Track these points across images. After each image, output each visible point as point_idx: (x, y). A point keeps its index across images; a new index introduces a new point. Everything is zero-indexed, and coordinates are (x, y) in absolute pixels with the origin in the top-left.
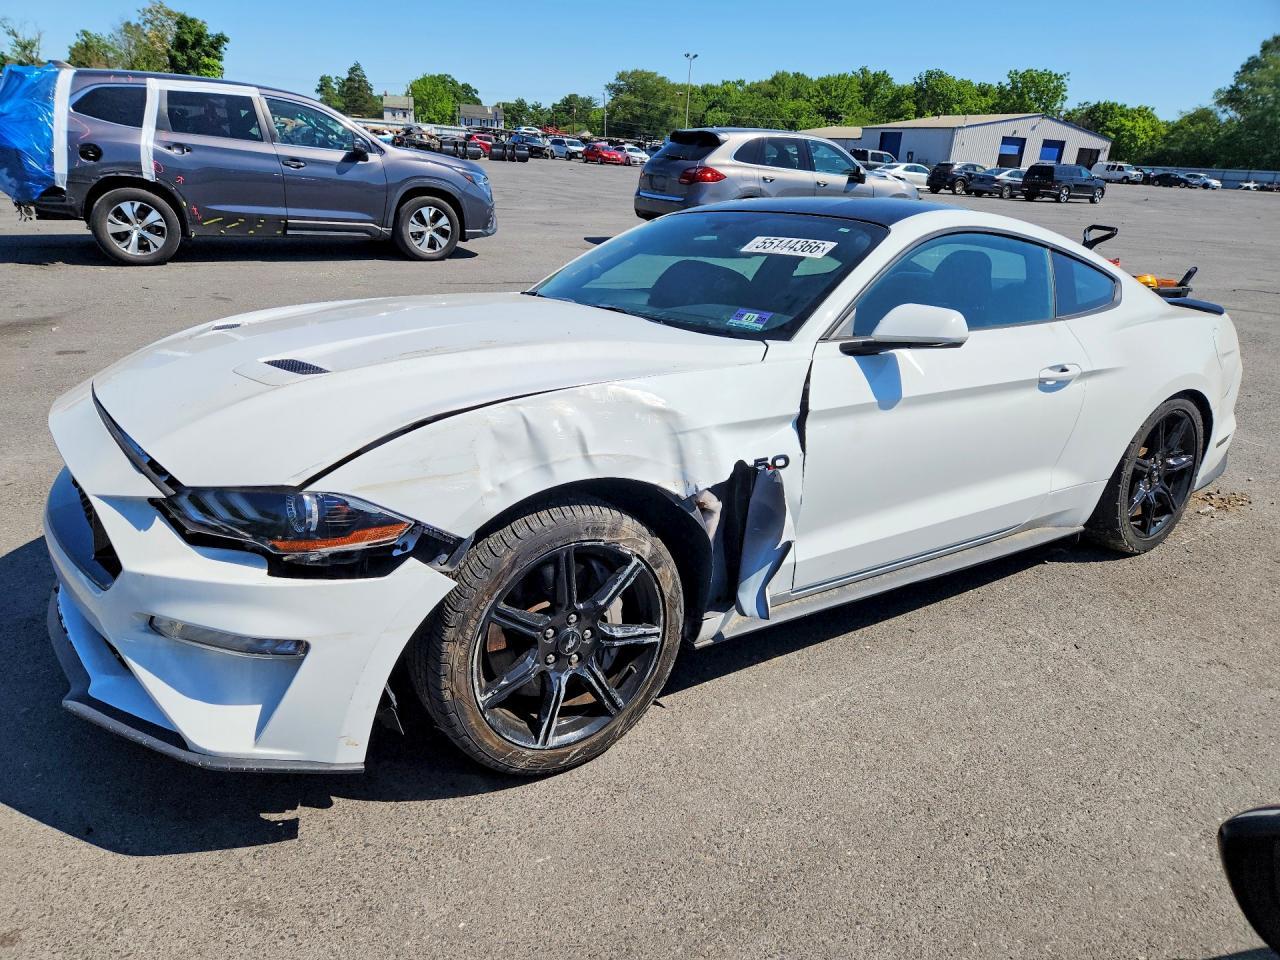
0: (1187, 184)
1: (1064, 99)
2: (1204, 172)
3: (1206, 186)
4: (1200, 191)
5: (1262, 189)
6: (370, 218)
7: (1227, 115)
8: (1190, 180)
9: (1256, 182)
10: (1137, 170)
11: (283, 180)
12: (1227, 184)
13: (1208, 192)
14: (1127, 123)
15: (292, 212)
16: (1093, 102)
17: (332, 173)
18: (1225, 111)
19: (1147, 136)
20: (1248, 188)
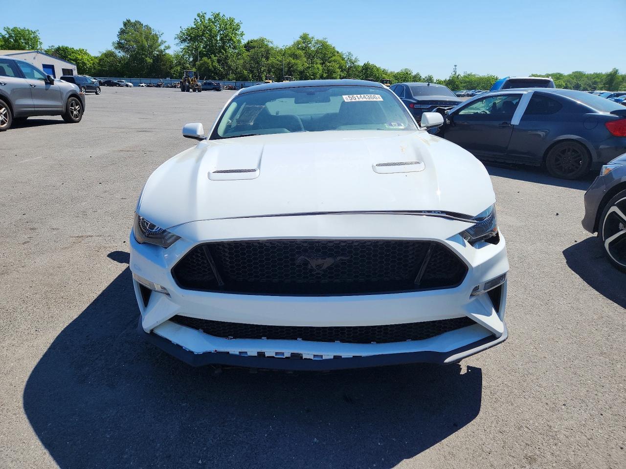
0: (120, 86)
1: (41, 43)
2: (124, 80)
3: (127, 86)
4: (125, 88)
5: (148, 86)
7: (120, 54)
8: (120, 83)
9: (145, 83)
10: (95, 79)
12: (136, 85)
13: (129, 88)
14: (78, 57)
16: (56, 46)
18: (120, 52)
19: (90, 63)
20: (143, 86)
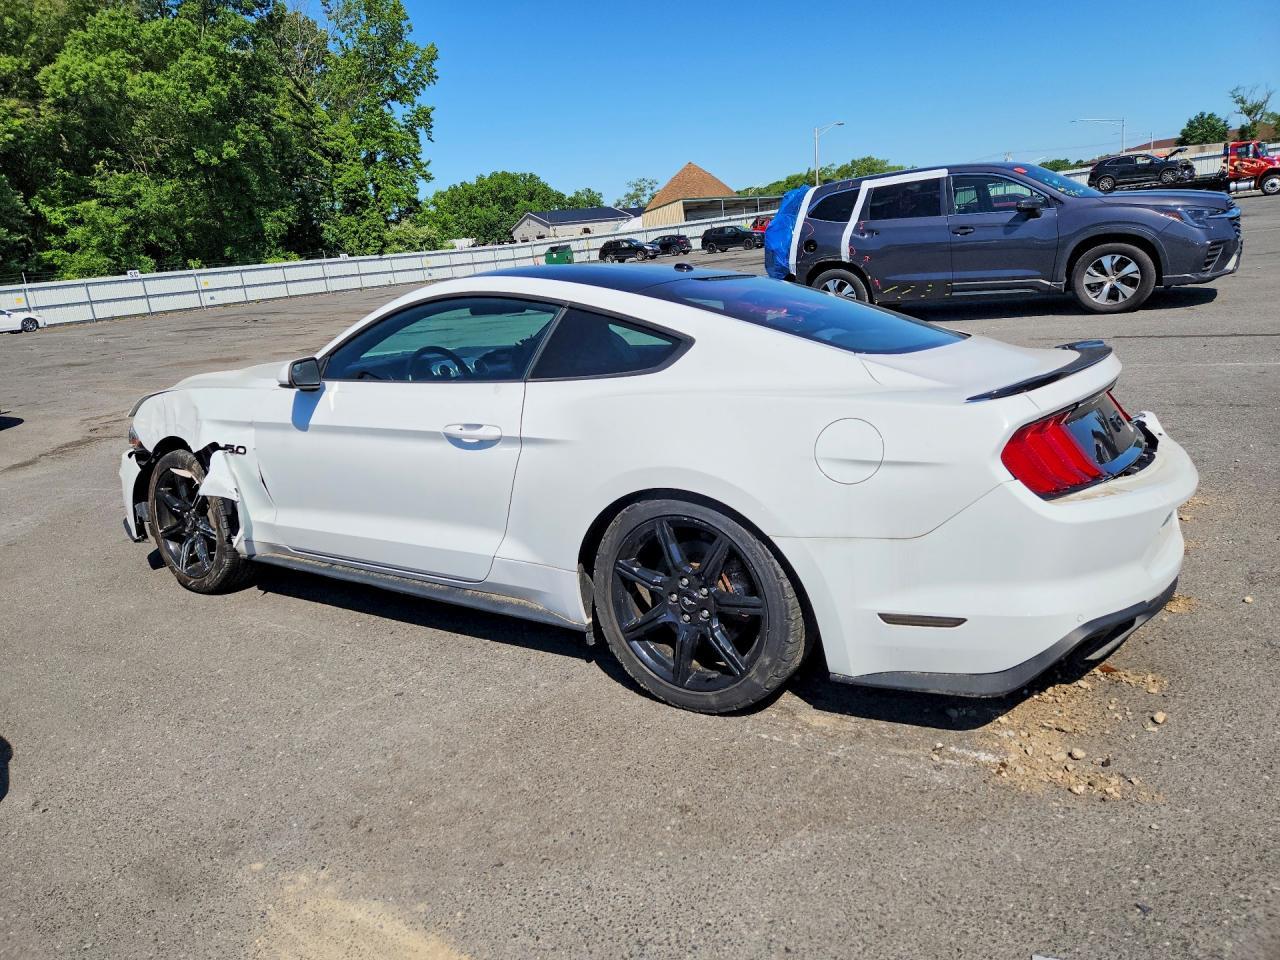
6: (1038, 273)
11: (952, 249)
15: (958, 275)
17: (998, 235)
